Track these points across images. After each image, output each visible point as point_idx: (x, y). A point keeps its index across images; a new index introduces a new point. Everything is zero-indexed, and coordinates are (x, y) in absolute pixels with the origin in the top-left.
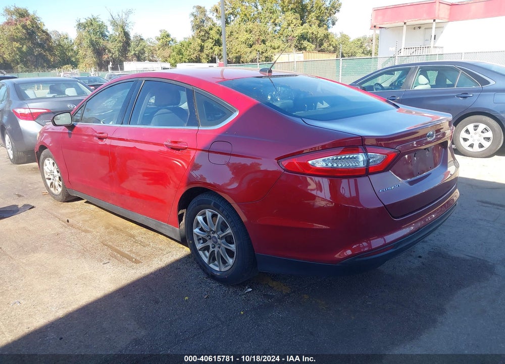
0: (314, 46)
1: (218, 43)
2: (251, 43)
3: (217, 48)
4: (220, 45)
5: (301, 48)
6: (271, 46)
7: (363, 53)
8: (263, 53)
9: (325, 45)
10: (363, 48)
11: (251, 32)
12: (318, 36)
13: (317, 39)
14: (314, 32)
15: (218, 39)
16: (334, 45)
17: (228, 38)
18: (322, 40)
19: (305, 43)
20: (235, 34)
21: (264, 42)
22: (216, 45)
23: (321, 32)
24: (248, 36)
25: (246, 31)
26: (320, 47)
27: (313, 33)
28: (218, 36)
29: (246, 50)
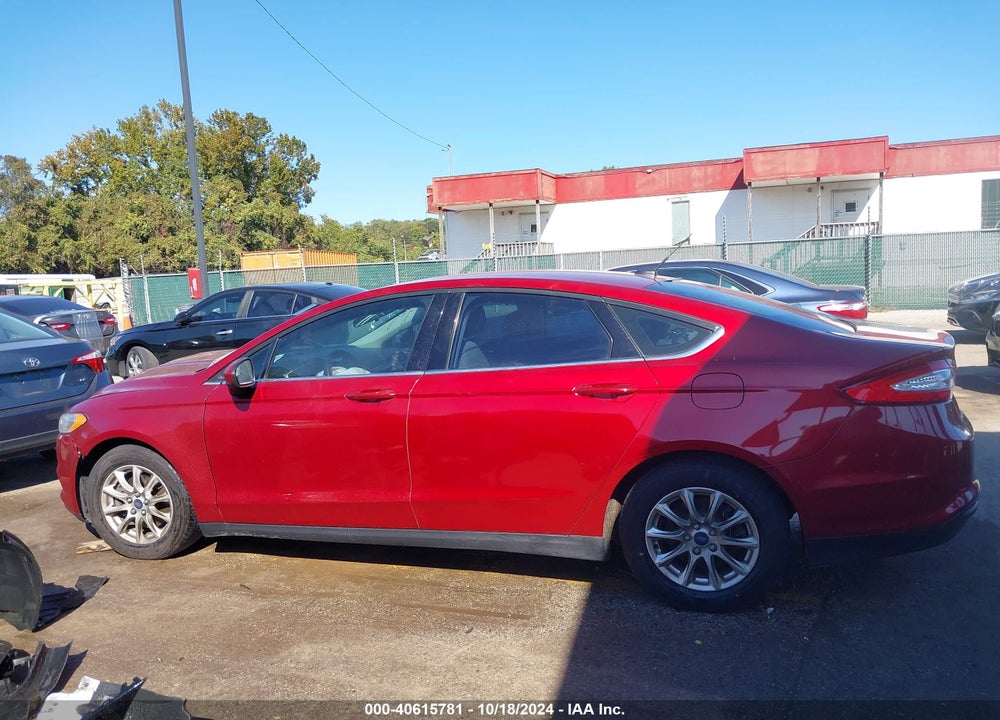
0: (276, 240)
1: (70, 232)
2: (144, 233)
3: (68, 245)
4: (75, 237)
5: (252, 244)
6: (190, 240)
7: (370, 253)
8: (173, 253)
9: (299, 238)
10: (369, 244)
11: (142, 213)
12: (283, 222)
13: (281, 228)
14: (275, 214)
15: (71, 225)
16: (317, 239)
17: (89, 222)
18: (291, 230)
19: (260, 235)
20: (103, 214)
21: (172, 231)
22: (66, 237)
23: (288, 216)
24: (138, 220)
25: (132, 211)
26: (289, 242)
27: (272, 217)
28: (69, 218)
29: (135, 247)
